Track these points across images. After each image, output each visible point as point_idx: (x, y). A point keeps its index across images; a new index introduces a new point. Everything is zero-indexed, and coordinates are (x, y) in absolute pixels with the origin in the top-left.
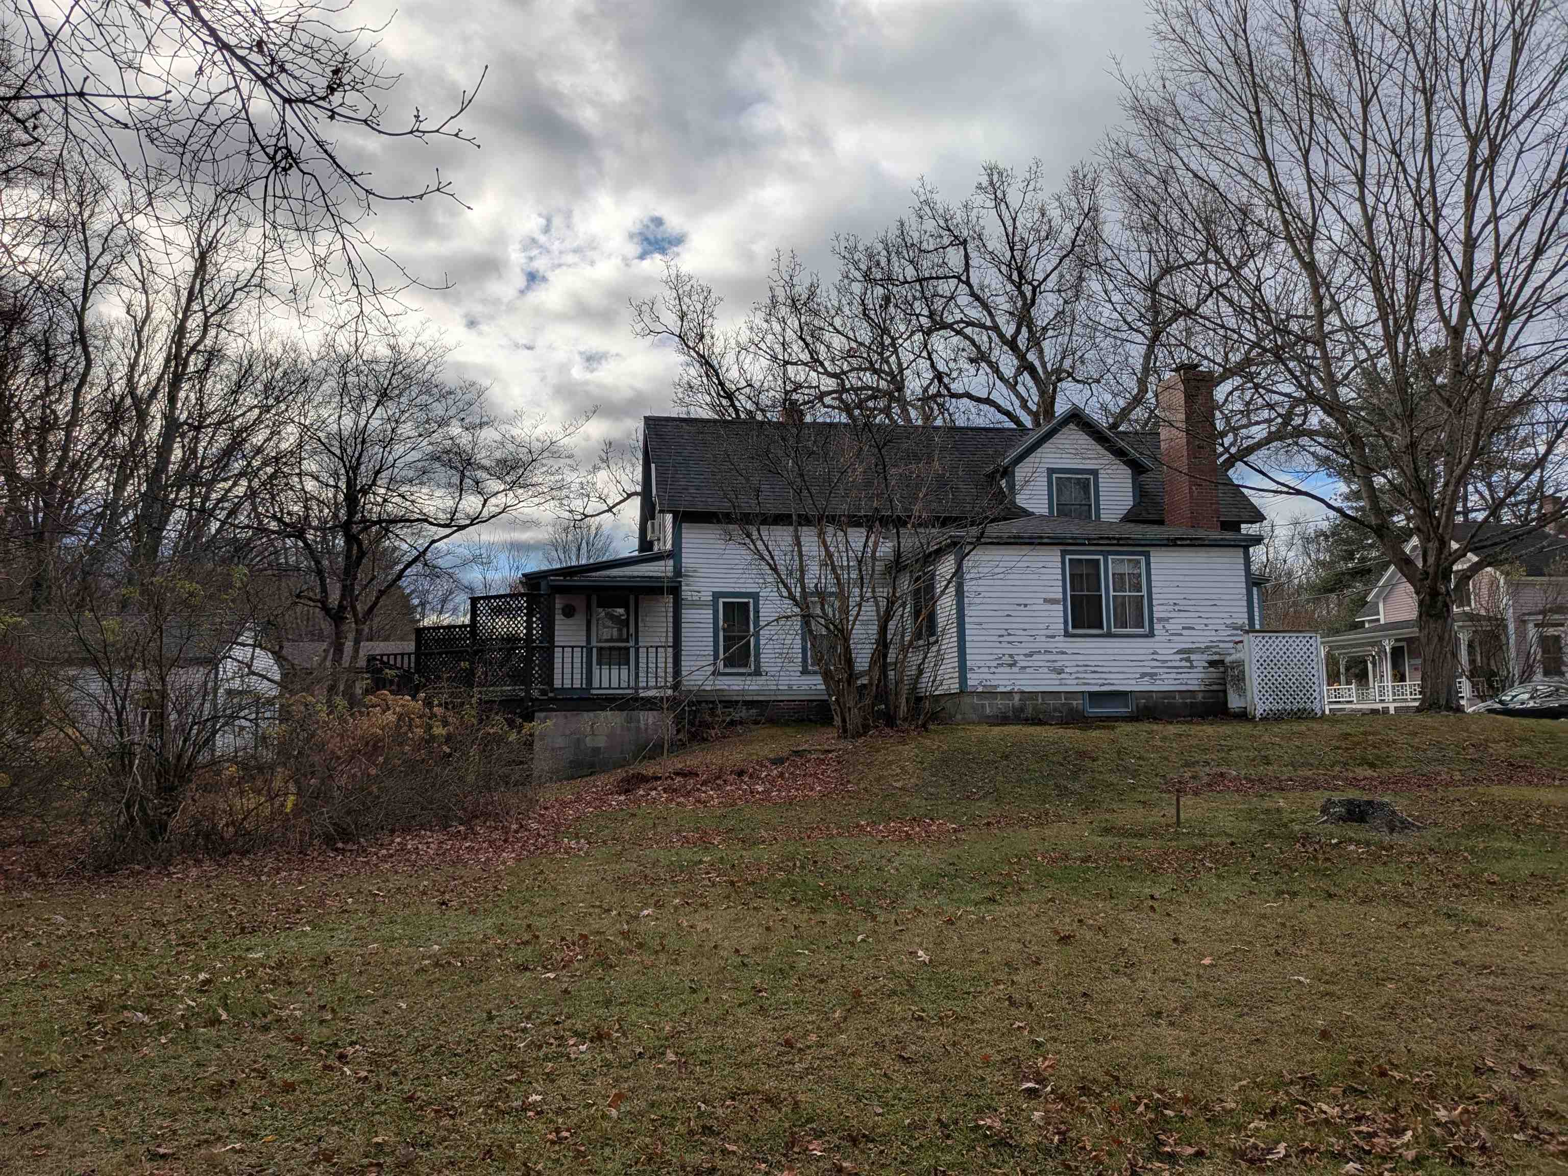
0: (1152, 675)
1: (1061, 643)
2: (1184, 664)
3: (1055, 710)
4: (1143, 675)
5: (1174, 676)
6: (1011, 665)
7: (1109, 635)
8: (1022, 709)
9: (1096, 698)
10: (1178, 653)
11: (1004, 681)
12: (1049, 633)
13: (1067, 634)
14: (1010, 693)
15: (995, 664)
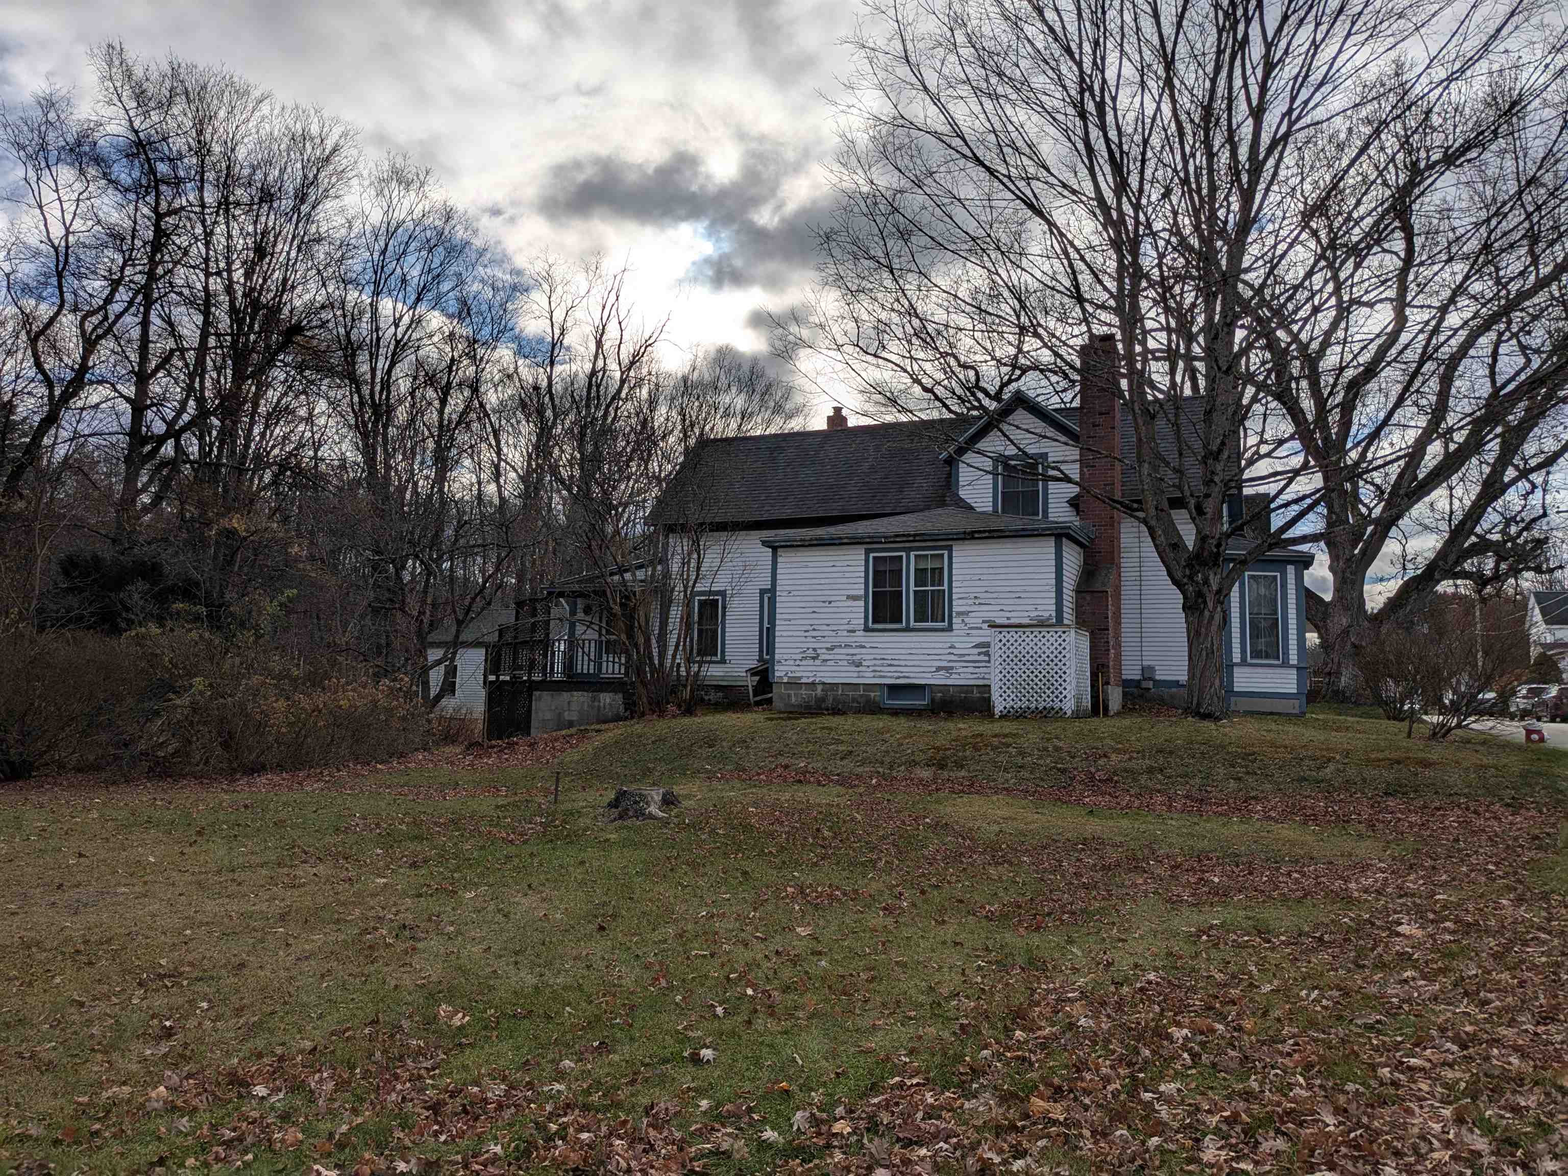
0: (947, 669)
1: (861, 637)
2: (982, 658)
3: (854, 700)
4: (939, 669)
5: (971, 670)
6: (814, 658)
7: (908, 629)
8: (823, 699)
9: (895, 689)
10: (976, 646)
11: (807, 673)
12: (850, 627)
13: (867, 629)
14: (813, 684)
15: (800, 657)
